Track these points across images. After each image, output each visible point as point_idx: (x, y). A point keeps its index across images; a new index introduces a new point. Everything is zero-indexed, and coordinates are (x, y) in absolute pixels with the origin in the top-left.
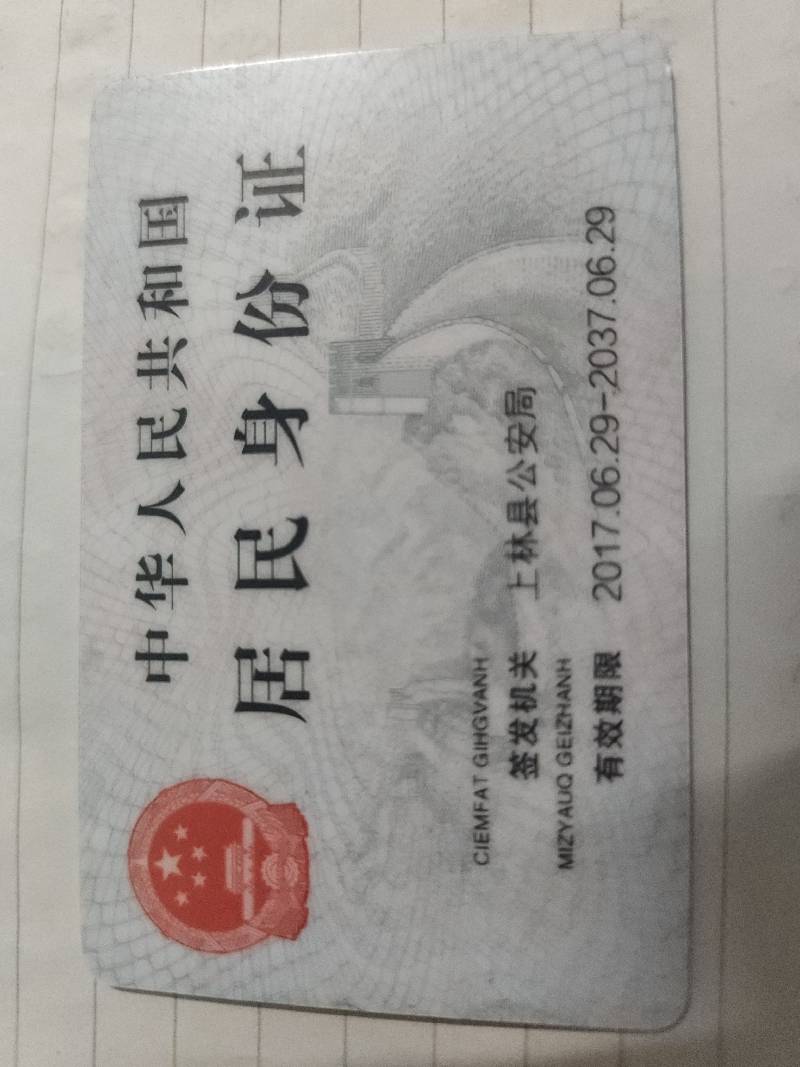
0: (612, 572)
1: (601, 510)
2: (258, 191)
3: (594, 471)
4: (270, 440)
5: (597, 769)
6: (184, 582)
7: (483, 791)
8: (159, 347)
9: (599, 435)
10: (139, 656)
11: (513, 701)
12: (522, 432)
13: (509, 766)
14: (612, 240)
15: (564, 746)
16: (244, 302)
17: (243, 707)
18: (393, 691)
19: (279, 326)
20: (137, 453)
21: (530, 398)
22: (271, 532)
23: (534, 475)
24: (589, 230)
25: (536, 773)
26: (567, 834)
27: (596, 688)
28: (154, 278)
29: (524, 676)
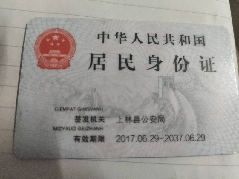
0: (123, 140)
1: (137, 137)
2: (206, 61)
3: (146, 136)
4: (152, 63)
5: (77, 136)
6: (120, 43)
7: (72, 110)
8: (172, 39)
9: (154, 137)
10: (103, 32)
11: (93, 117)
12: (155, 119)
13: (78, 116)
14: (198, 140)
15: (82, 128)
16: (182, 58)
17: (92, 55)
18: (95, 89)
19: (177, 65)
20: (149, 33)
21: (162, 121)
22: (132, 62)
23: (145, 122)
24: (200, 135)
25: (76, 122)
26: (62, 129)
27: (96, 136)
28: (187, 38)
29: (99, 119)
